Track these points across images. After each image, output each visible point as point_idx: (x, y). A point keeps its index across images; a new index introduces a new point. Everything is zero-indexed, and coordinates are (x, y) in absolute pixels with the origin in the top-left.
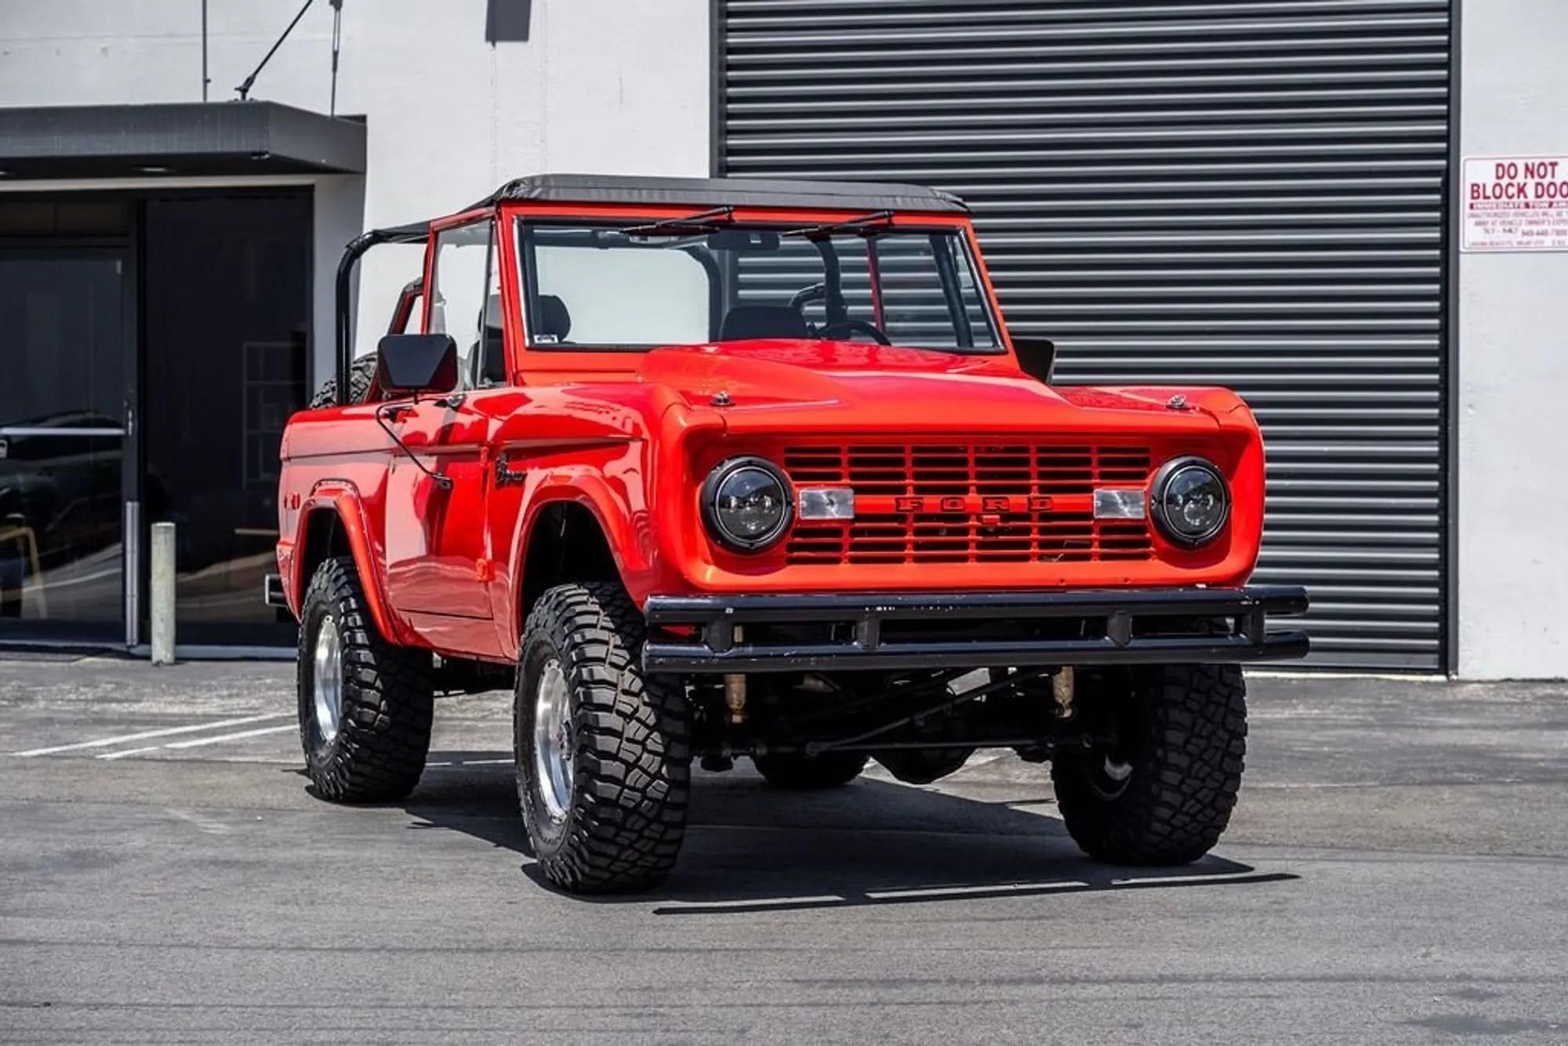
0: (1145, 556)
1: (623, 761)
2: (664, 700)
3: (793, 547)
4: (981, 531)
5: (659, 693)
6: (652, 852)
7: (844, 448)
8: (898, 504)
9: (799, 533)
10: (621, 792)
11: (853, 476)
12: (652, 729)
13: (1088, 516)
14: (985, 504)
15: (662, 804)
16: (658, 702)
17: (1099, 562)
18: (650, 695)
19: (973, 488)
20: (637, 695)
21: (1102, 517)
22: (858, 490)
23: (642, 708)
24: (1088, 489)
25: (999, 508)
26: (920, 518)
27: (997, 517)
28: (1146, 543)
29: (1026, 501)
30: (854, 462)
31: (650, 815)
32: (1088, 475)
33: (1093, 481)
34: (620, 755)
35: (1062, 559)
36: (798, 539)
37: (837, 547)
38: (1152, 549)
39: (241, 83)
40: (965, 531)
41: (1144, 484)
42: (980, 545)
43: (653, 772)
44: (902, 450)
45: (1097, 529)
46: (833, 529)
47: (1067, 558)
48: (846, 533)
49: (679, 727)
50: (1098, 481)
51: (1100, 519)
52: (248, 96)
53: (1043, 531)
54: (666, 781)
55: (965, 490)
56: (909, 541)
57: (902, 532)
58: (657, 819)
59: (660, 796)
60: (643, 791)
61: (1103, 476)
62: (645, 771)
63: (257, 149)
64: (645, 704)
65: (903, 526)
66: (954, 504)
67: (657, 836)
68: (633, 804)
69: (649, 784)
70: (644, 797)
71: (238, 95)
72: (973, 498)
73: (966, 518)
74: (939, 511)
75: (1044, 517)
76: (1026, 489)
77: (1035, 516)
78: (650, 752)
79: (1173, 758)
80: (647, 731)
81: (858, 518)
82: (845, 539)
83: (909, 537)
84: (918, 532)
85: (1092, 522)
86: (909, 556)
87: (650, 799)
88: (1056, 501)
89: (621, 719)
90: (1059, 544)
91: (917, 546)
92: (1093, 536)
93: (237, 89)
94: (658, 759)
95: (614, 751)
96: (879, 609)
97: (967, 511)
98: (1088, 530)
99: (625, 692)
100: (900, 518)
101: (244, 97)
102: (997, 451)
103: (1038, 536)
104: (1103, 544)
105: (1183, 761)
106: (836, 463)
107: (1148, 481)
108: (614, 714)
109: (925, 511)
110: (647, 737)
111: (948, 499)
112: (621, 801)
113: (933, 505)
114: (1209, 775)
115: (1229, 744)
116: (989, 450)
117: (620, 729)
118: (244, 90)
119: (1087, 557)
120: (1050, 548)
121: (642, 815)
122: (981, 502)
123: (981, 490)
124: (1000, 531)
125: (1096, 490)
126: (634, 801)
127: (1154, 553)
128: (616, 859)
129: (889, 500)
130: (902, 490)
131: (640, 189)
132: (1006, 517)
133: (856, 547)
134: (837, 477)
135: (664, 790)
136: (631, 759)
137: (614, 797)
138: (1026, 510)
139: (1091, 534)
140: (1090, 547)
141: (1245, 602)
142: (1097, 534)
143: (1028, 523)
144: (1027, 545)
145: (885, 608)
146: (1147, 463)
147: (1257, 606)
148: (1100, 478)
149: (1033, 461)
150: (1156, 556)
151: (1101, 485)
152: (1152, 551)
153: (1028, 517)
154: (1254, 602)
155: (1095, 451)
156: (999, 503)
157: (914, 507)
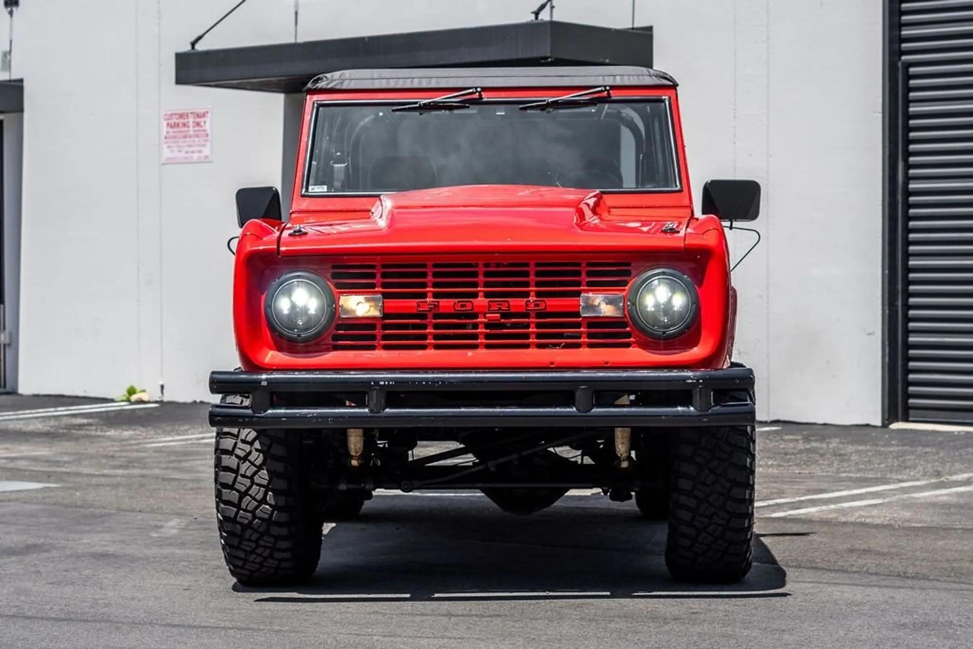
0: (628, 345)
1: (238, 491)
2: (270, 447)
3: (336, 338)
4: (487, 326)
5: (267, 442)
6: (271, 556)
7: (378, 264)
8: (419, 306)
9: (338, 327)
10: (237, 513)
11: (384, 285)
12: (260, 468)
13: (577, 314)
14: (490, 306)
15: (268, 521)
16: (265, 448)
17: (587, 350)
18: (261, 443)
19: (481, 294)
20: (251, 443)
21: (585, 315)
22: (386, 296)
23: (254, 452)
24: (578, 294)
25: (500, 309)
26: (436, 316)
27: (499, 315)
28: (628, 335)
29: (524, 303)
30: (384, 275)
31: (261, 529)
32: (579, 284)
33: (582, 288)
34: (236, 487)
35: (564, 347)
36: (339, 332)
37: (373, 337)
38: (632, 339)
39: (535, 9)
40: (476, 326)
41: (624, 290)
42: (488, 337)
43: (259, 499)
44: (424, 266)
45: (584, 323)
46: (367, 324)
47: (568, 346)
48: (379, 326)
49: (280, 467)
50: (586, 288)
51: (585, 317)
52: (540, 17)
53: (539, 326)
54: (270, 505)
55: (475, 295)
56: (430, 333)
57: (424, 327)
58: (267, 532)
59: (266, 516)
60: (253, 512)
61: (589, 284)
62: (254, 498)
63: (543, 55)
64: (257, 450)
65: (424, 321)
66: (462, 306)
67: (270, 545)
68: (247, 521)
69: (257, 507)
70: (255, 517)
71: (533, 17)
72: (481, 301)
73: (476, 316)
74: (453, 311)
75: (539, 315)
76: (526, 295)
77: (533, 314)
78: (257, 485)
79: (683, 500)
80: (255, 469)
81: (386, 316)
82: (378, 332)
83: (429, 330)
84: (436, 326)
85: (581, 319)
86: (430, 344)
87: (260, 518)
88: (548, 303)
89: (237, 460)
90: (561, 336)
91: (436, 337)
92: (582, 329)
93: (533, 13)
94: (263, 489)
95: (231, 483)
96: (382, 383)
97: (475, 311)
98: (578, 325)
99: (244, 441)
100: (423, 316)
101: (537, 18)
102: (504, 266)
103: (535, 330)
104: (590, 336)
105: (692, 503)
106: (373, 276)
107: (627, 288)
108: (234, 457)
109: (441, 311)
110: (256, 473)
111: (458, 302)
112: (238, 519)
113: (448, 307)
114: (715, 513)
116: (498, 265)
117: (235, 467)
118: (537, 14)
119: (578, 346)
120: (547, 339)
121: (255, 530)
122: (487, 304)
123: (487, 295)
124: (503, 326)
125: (582, 295)
126: (247, 519)
127: (634, 343)
128: (245, 561)
129: (414, 302)
130: (424, 295)
131: (413, 78)
132: (505, 315)
133: (386, 337)
134: (373, 286)
135: (269, 513)
136: (243, 489)
137: (232, 516)
138: (524, 311)
139: (580, 328)
140: (579, 338)
141: (690, 381)
142: (584, 328)
143: (527, 320)
144: (526, 336)
145: (387, 383)
146: (628, 273)
147: (701, 384)
148: (588, 286)
149: (532, 273)
150: (636, 345)
151: (587, 291)
152: (632, 341)
153: (526, 315)
154: (698, 380)
155: (585, 265)
156: (501, 305)
157: (431, 308)
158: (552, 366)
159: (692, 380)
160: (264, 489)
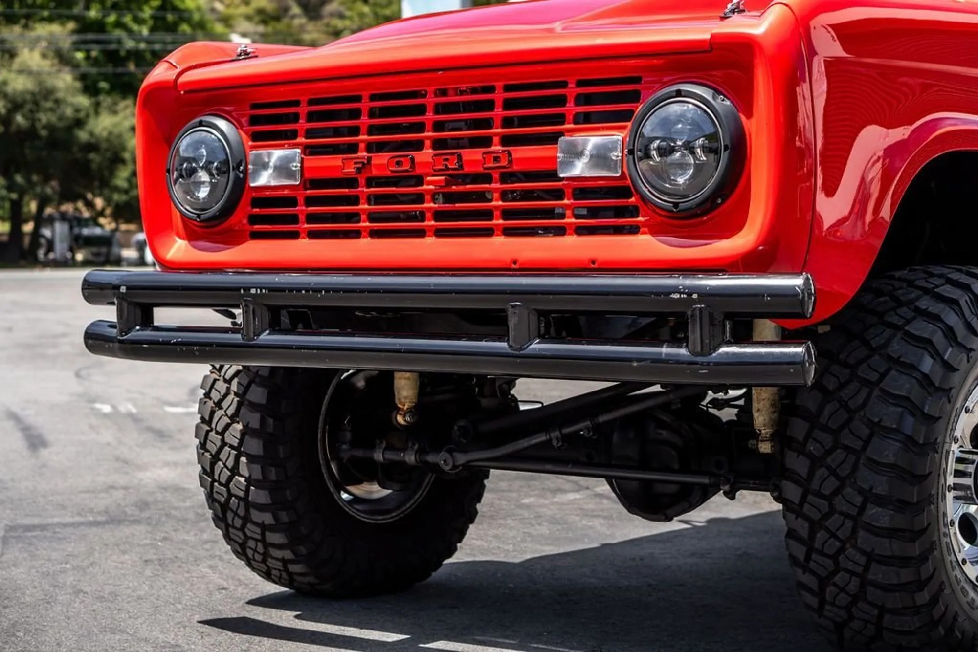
0: (634, 230)
3: (251, 219)
5: (246, 382)
6: (268, 553)
7: (304, 99)
8: (344, 165)
9: (252, 202)
11: (309, 134)
12: (232, 419)
13: (553, 175)
14: (435, 163)
15: (246, 501)
16: (242, 391)
18: (239, 383)
19: (428, 143)
21: (566, 175)
24: (553, 138)
25: (447, 169)
26: (370, 182)
27: (444, 178)
28: (634, 211)
30: (310, 117)
32: (560, 119)
33: (564, 126)
36: (256, 210)
37: (294, 219)
38: (640, 219)
40: (421, 198)
41: (624, 128)
42: (439, 215)
44: (358, 99)
45: (569, 192)
46: (288, 198)
48: (301, 200)
50: (572, 126)
51: (564, 179)
53: (504, 196)
54: (244, 477)
55: (418, 145)
56: (364, 211)
57: (355, 200)
58: (248, 518)
59: (242, 494)
61: (576, 119)
62: (225, 465)
65: (353, 191)
66: (398, 164)
67: (259, 537)
70: (230, 493)
72: (427, 154)
73: (420, 180)
75: (506, 177)
76: (486, 142)
77: (496, 176)
78: (228, 445)
82: (301, 209)
83: (362, 206)
84: (371, 199)
86: (365, 229)
91: (372, 217)
92: (566, 201)
96: (253, 291)
97: (418, 171)
98: (558, 194)
100: (351, 182)
102: (462, 93)
103: (499, 203)
104: (576, 212)
106: (297, 118)
107: (628, 123)
109: (375, 172)
110: (227, 427)
111: (394, 157)
113: (382, 166)
114: (840, 551)
115: (862, 509)
119: (563, 231)
122: (432, 160)
123: (438, 144)
125: (563, 139)
127: (644, 224)
129: (336, 161)
130: (353, 148)
134: (294, 134)
135: (245, 489)
138: (482, 170)
139: (562, 199)
140: (563, 216)
141: (676, 296)
142: (569, 199)
143: (487, 186)
144: (488, 214)
145: (259, 291)
146: (635, 97)
147: (695, 302)
148: (575, 123)
149: (499, 103)
150: (646, 229)
151: (571, 131)
152: (640, 222)
153: (487, 178)
154: (690, 295)
155: (573, 85)
156: (447, 160)
157: (358, 169)
158: (514, 266)
159: (680, 293)
160: (236, 452)
